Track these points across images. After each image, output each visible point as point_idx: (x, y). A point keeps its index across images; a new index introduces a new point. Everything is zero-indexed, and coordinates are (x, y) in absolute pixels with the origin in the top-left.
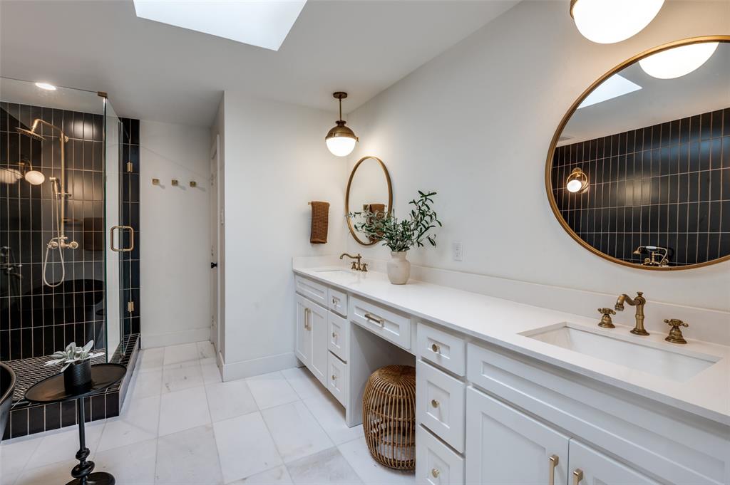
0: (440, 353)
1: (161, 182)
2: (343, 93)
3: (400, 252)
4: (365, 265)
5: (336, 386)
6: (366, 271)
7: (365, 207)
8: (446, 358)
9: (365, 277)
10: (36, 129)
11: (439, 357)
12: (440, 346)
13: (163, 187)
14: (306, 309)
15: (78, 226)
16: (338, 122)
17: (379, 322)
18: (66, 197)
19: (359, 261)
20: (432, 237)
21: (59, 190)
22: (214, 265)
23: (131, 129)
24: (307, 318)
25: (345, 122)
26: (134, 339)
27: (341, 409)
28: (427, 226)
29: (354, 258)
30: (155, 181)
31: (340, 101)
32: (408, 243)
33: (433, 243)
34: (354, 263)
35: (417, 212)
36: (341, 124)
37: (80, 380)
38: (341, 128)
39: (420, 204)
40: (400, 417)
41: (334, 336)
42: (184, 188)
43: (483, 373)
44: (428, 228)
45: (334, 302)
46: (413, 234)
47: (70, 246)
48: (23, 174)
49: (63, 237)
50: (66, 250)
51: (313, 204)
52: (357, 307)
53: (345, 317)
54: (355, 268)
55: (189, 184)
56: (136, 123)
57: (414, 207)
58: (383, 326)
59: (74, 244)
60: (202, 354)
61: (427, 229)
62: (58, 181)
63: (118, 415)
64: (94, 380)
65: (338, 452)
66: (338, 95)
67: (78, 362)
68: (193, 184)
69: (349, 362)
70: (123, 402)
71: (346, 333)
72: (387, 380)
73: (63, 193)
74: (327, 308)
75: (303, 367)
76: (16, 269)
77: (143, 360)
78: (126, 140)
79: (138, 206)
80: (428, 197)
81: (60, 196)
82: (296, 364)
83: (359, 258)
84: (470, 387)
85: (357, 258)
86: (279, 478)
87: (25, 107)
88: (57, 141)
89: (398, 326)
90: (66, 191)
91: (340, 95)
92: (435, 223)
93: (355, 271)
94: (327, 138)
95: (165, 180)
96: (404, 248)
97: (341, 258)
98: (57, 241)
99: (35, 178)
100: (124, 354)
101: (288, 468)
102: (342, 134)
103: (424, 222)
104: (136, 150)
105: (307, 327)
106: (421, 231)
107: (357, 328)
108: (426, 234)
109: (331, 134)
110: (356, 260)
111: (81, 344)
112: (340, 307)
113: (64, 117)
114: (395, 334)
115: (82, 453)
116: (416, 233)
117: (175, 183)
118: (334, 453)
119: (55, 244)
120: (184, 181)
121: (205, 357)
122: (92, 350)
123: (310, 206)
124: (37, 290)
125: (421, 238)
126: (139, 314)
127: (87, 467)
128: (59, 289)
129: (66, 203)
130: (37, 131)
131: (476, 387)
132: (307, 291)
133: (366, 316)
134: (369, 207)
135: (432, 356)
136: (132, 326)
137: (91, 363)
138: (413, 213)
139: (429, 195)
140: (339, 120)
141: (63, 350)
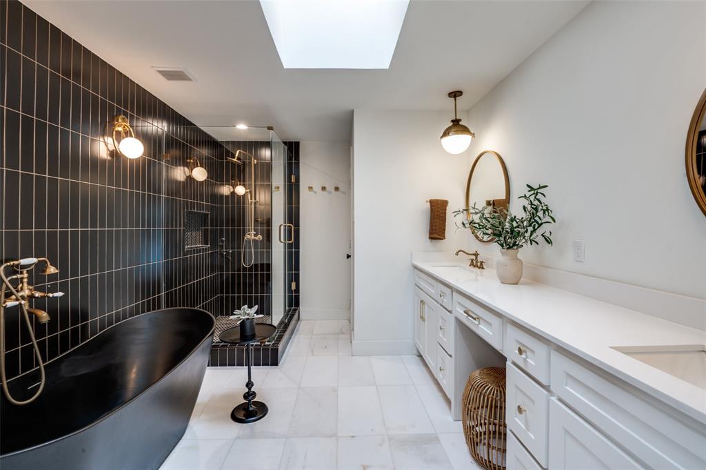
0: (527, 357)
1: (315, 189)
2: (458, 92)
3: (510, 250)
4: (482, 263)
5: (444, 378)
6: (483, 268)
7: (489, 203)
8: (532, 363)
9: (481, 275)
10: (238, 157)
11: (525, 360)
12: (528, 351)
13: (315, 193)
14: (422, 301)
15: (262, 223)
16: (453, 121)
17: (475, 319)
18: (255, 203)
19: (476, 258)
20: (547, 234)
21: (251, 199)
22: (349, 256)
23: (293, 150)
24: (422, 310)
25: (460, 120)
26: (295, 310)
27: (448, 401)
28: (540, 222)
29: (471, 255)
30: (311, 188)
31: (455, 100)
32: (521, 241)
33: (549, 241)
34: (472, 260)
35: (529, 207)
36: (456, 122)
37: (248, 332)
38: (457, 126)
39: (532, 198)
40: (495, 419)
41: (441, 329)
42: (330, 193)
43: (566, 385)
44: (542, 224)
45: (441, 296)
46: (527, 230)
47: (257, 238)
48: (234, 188)
49: (253, 232)
50: (255, 241)
51: (431, 202)
52: (460, 303)
53: (450, 312)
54: (473, 265)
55: (334, 189)
56: (297, 144)
57: (526, 203)
58: (479, 324)
59: (260, 237)
60: (341, 330)
61: (540, 225)
62: (251, 192)
63: (277, 365)
64: (256, 334)
65: (437, 439)
66: (453, 95)
67: (248, 319)
68: (337, 189)
69: (453, 356)
70: (282, 357)
71: (451, 327)
72: (486, 380)
73: (253, 200)
74: (438, 303)
75: (420, 356)
76: (228, 253)
77: (301, 328)
78: (290, 158)
79: (298, 208)
80: (539, 191)
81: (251, 202)
82: (415, 352)
83: (476, 255)
84: (554, 399)
85: (474, 255)
86: (380, 445)
87: (233, 143)
88: (250, 163)
89: (490, 324)
90: (255, 199)
91: (455, 94)
92: (548, 219)
93: (472, 268)
94: (442, 137)
95: (317, 188)
96: (513, 246)
97: (457, 254)
98: (249, 234)
99: (240, 190)
100: (286, 321)
101: (390, 439)
102: (457, 132)
103: (537, 218)
104: (297, 164)
105: (422, 318)
106: (534, 227)
107: (459, 323)
108: (539, 232)
109: (446, 134)
110: (474, 257)
111: (250, 307)
112: (446, 301)
113: (254, 146)
114: (488, 332)
115: (249, 384)
116: (530, 229)
117: (324, 189)
118: (433, 439)
119: (248, 236)
120: (330, 188)
121: (343, 333)
122: (257, 313)
123: (429, 203)
124: (239, 270)
125: (534, 235)
126: (298, 292)
127: (252, 394)
128: (250, 269)
129: (255, 207)
130: (238, 159)
131: (560, 400)
132: (423, 285)
133: (465, 312)
134: (492, 202)
135: (519, 360)
136: (293, 301)
137: (255, 321)
138: (524, 208)
139: (540, 188)
140: (454, 118)
141: (240, 309)
